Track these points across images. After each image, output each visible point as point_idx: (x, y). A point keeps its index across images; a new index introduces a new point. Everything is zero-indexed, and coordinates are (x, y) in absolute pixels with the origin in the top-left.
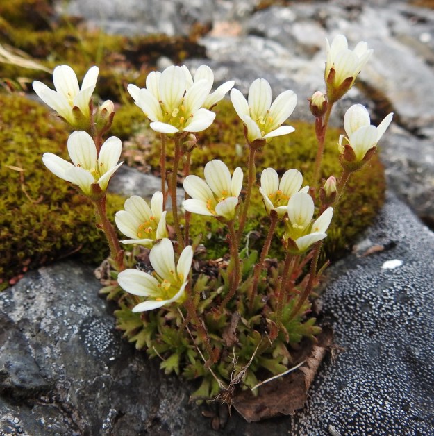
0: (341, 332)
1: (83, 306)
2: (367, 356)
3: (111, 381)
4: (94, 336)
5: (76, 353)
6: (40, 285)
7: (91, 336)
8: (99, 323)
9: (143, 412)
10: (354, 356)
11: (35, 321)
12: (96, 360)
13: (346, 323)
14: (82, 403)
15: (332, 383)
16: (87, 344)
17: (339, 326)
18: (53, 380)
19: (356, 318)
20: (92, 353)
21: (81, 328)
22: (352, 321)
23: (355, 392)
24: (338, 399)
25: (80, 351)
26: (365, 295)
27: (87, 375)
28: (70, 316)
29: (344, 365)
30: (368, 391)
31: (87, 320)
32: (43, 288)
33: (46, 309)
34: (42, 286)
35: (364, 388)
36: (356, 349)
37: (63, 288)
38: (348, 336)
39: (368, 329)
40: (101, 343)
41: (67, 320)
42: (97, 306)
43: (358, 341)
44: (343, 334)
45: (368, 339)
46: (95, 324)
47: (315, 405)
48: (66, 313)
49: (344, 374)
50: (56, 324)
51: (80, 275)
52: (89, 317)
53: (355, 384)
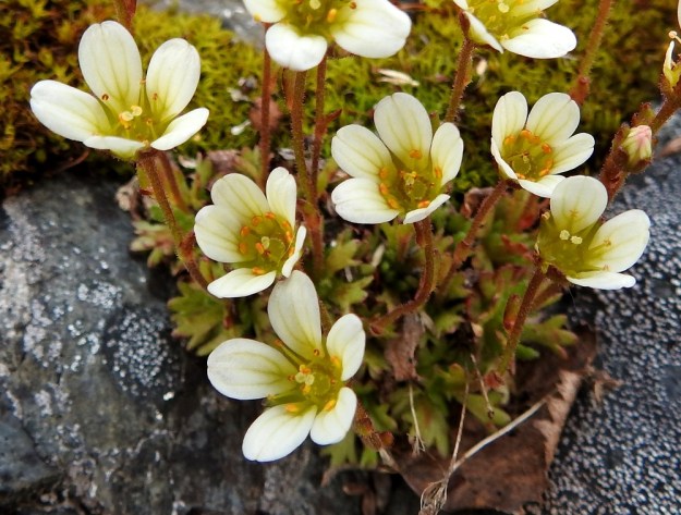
0: (612, 333)
1: (103, 286)
2: (661, 396)
3: (170, 445)
4: (131, 353)
5: (99, 396)
6: (10, 243)
7: (125, 354)
8: (137, 320)
9: (235, 499)
10: (636, 390)
11: (12, 334)
12: (138, 402)
13: (622, 317)
14: (122, 499)
15: (594, 450)
16: (118, 372)
17: (608, 320)
18: (62, 464)
19: (643, 309)
20: (129, 390)
21: (105, 338)
22: (634, 313)
23: (638, 477)
24: (606, 490)
25: (106, 390)
26: (664, 263)
27: (123, 438)
28: (80, 313)
29: (616, 408)
30: (663, 480)
31: (114, 318)
32: (17, 251)
33: (31, 302)
34: (14, 245)
35: (656, 471)
36: (640, 375)
37: (59, 247)
38: (625, 344)
39: (666, 335)
40: (145, 366)
41: (74, 323)
42: (129, 280)
43: (644, 357)
44: (614, 339)
45: (665, 355)
46: (131, 325)
47: (560, 494)
48: (70, 309)
49: (618, 433)
50: (55, 338)
51: (89, 207)
52: (117, 309)
53: (639, 459)
